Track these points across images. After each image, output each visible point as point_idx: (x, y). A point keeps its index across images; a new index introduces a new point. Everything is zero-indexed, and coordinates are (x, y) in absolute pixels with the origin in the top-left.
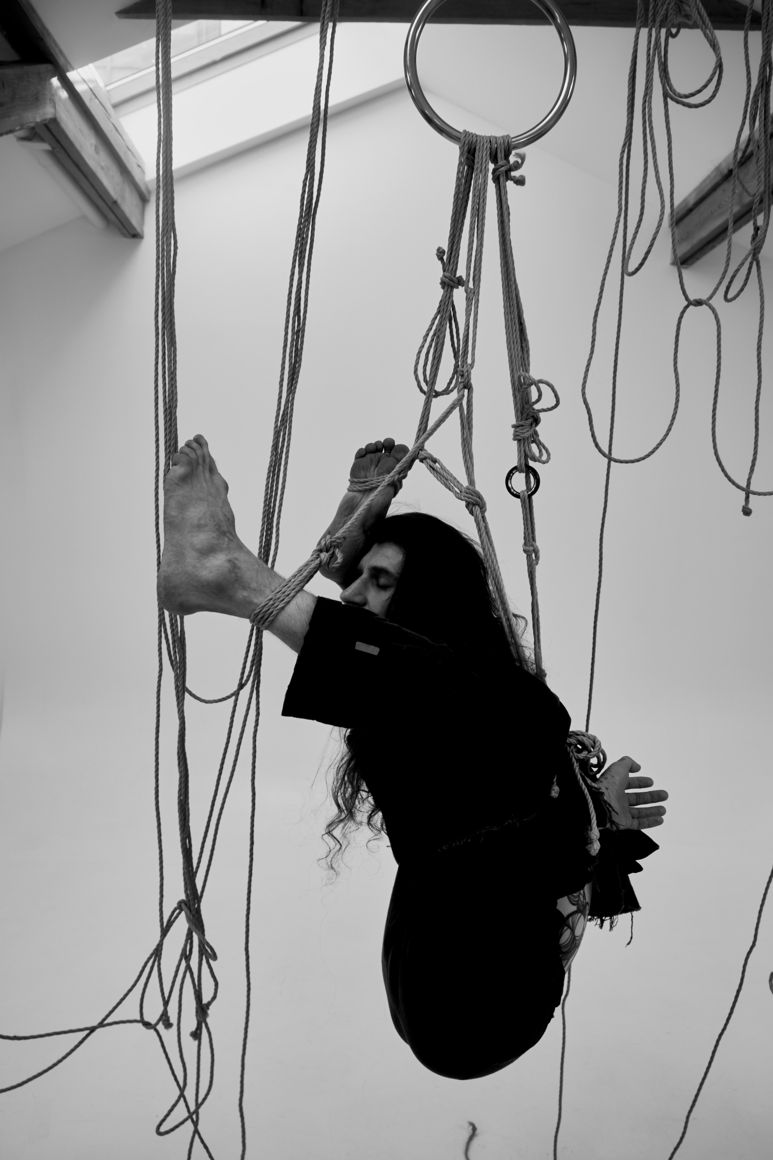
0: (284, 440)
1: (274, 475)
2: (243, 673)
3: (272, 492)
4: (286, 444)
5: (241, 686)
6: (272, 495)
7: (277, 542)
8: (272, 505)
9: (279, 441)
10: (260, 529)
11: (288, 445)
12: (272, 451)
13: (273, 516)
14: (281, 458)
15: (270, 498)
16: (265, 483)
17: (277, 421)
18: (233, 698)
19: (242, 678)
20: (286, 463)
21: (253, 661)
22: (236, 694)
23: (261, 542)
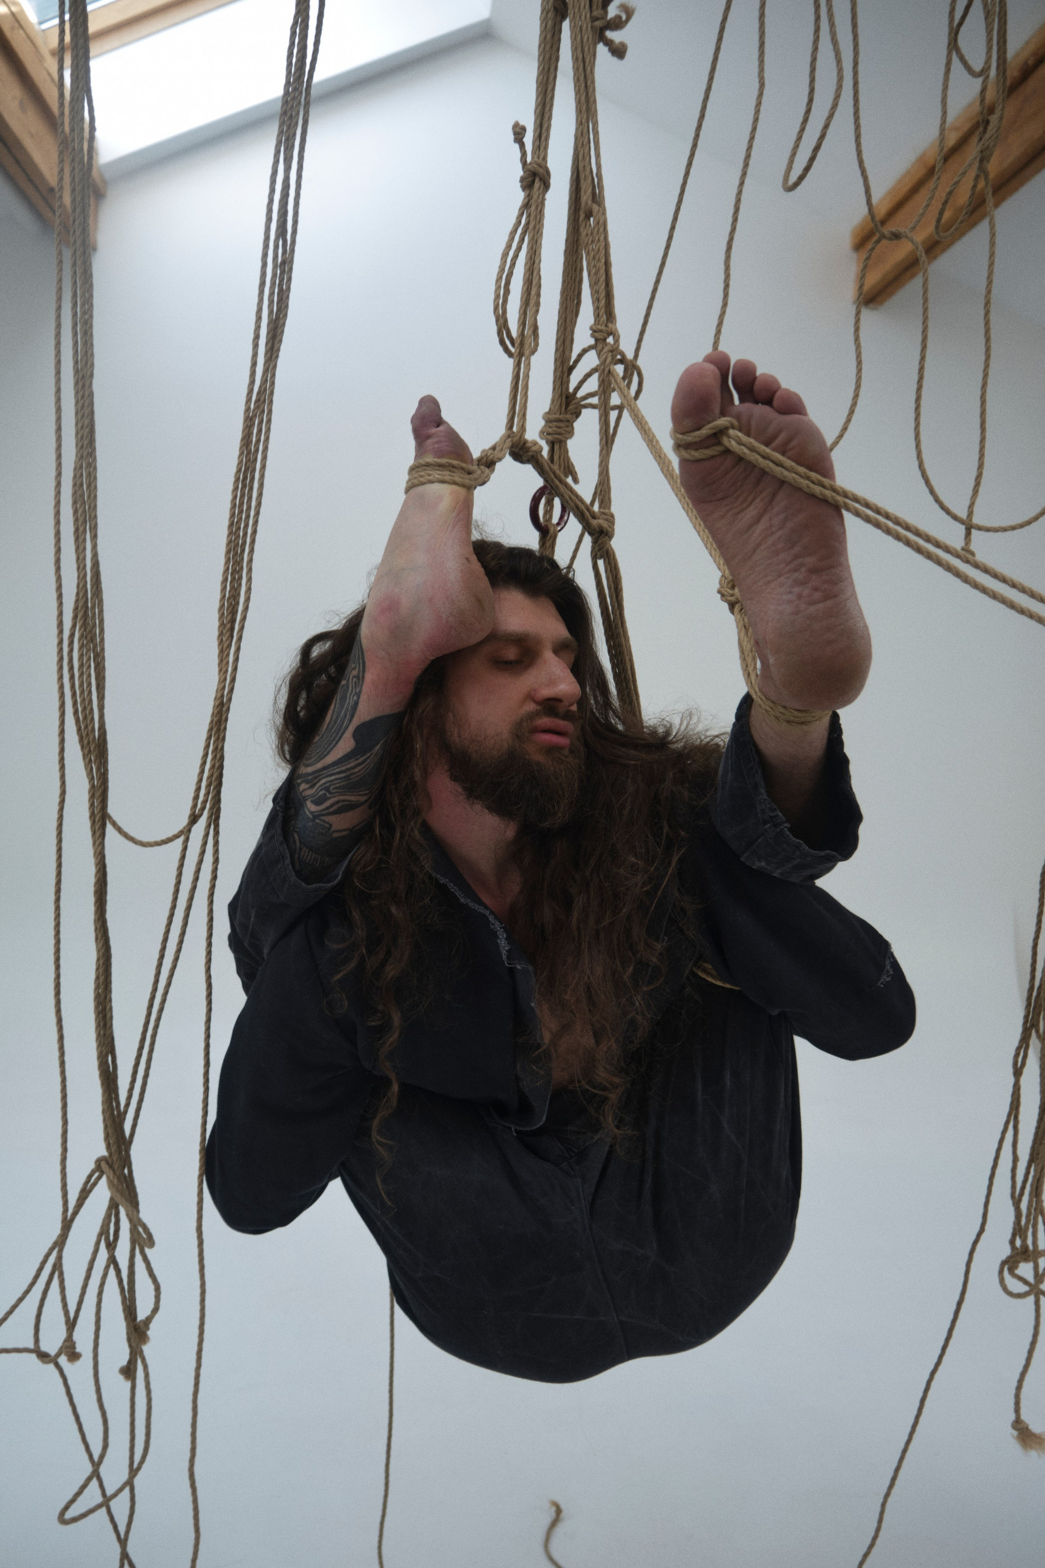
0: (260, 431)
1: (244, 486)
2: (196, 798)
3: (241, 512)
4: (263, 438)
5: (194, 819)
6: (241, 518)
7: (249, 590)
8: (241, 534)
9: (253, 433)
10: (222, 569)
11: (267, 439)
12: (241, 448)
13: (243, 551)
14: (255, 460)
15: (237, 522)
16: (229, 497)
17: (249, 400)
18: (181, 839)
19: (195, 806)
20: (263, 467)
21: (210, 777)
22: (186, 832)
23: (224, 589)
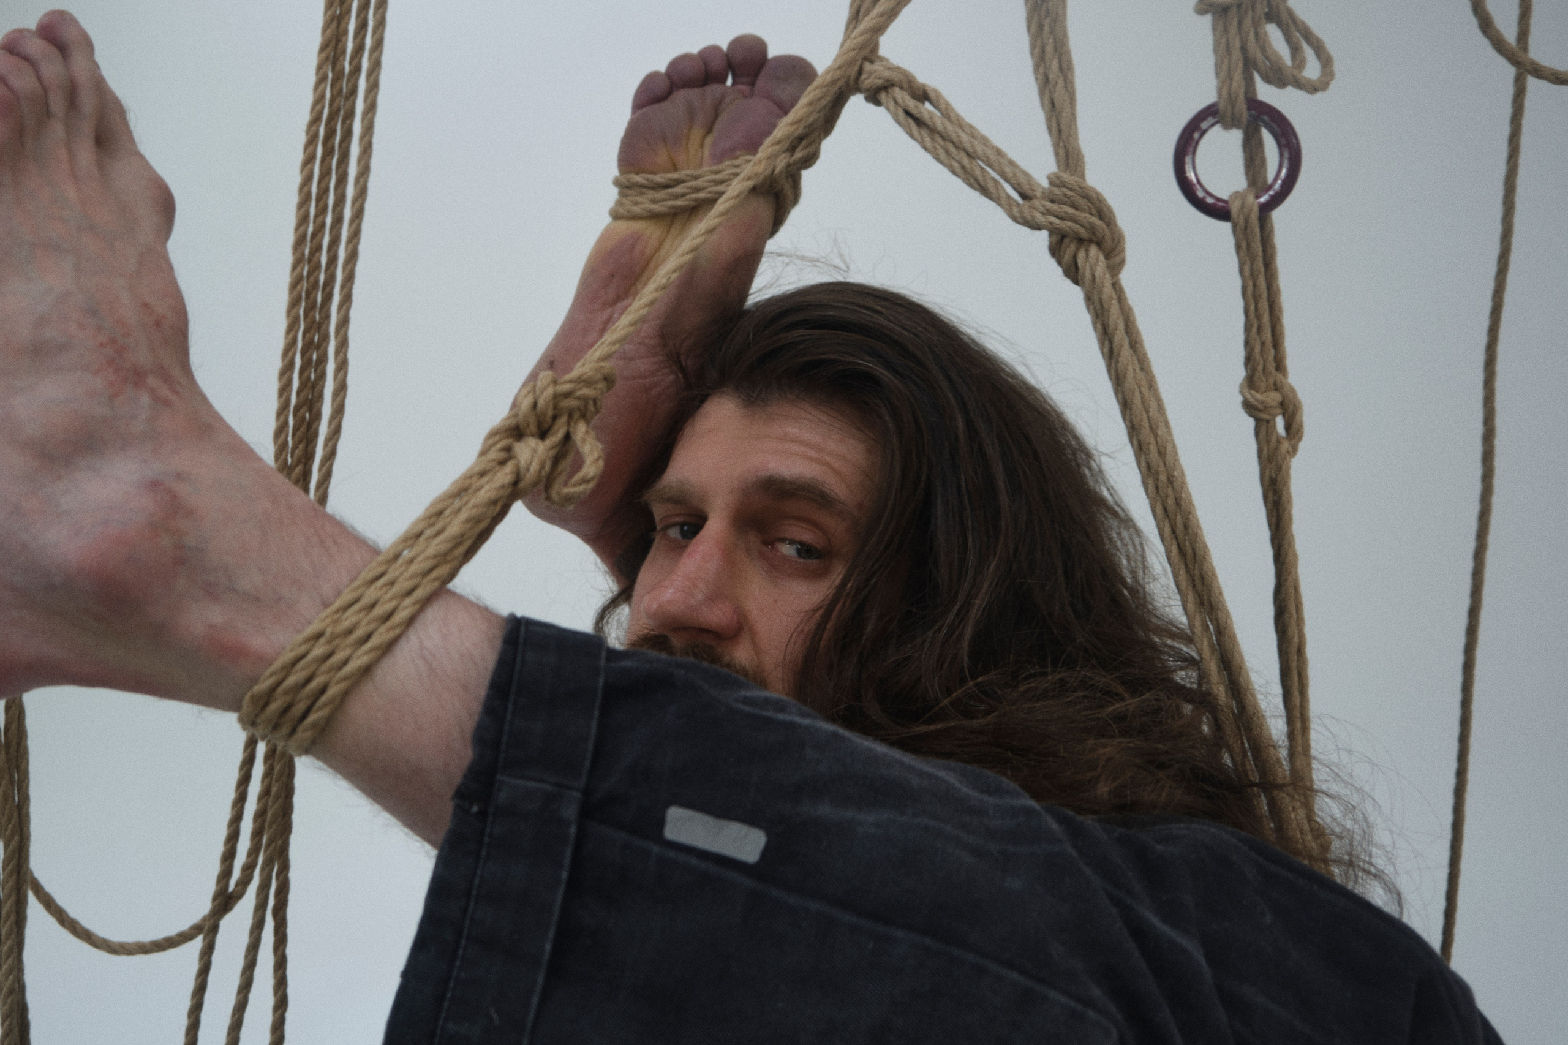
0: (362, 26)
1: (328, 153)
2: (229, 856)
3: (322, 211)
4: (369, 42)
5: (224, 901)
6: (323, 224)
7: (341, 389)
8: (324, 260)
9: (346, 32)
10: (279, 342)
11: (378, 44)
12: (319, 68)
13: (328, 298)
14: (353, 92)
15: (314, 235)
16: (297, 179)
18: (198, 943)
19: (225, 874)
20: (371, 108)
21: (260, 815)
22: (208, 928)
23: (284, 389)
